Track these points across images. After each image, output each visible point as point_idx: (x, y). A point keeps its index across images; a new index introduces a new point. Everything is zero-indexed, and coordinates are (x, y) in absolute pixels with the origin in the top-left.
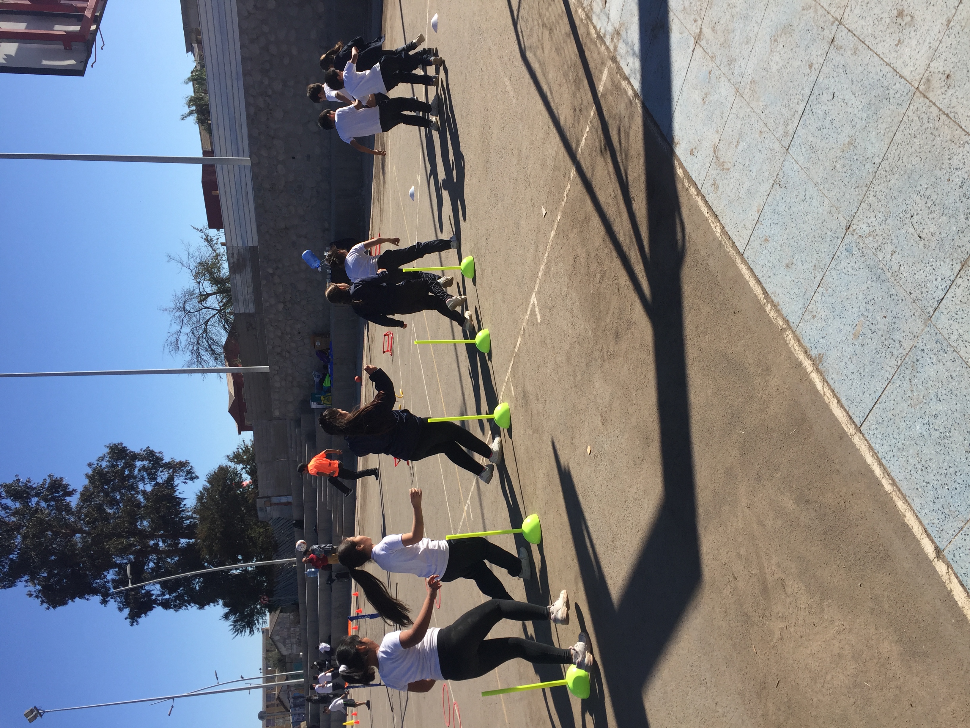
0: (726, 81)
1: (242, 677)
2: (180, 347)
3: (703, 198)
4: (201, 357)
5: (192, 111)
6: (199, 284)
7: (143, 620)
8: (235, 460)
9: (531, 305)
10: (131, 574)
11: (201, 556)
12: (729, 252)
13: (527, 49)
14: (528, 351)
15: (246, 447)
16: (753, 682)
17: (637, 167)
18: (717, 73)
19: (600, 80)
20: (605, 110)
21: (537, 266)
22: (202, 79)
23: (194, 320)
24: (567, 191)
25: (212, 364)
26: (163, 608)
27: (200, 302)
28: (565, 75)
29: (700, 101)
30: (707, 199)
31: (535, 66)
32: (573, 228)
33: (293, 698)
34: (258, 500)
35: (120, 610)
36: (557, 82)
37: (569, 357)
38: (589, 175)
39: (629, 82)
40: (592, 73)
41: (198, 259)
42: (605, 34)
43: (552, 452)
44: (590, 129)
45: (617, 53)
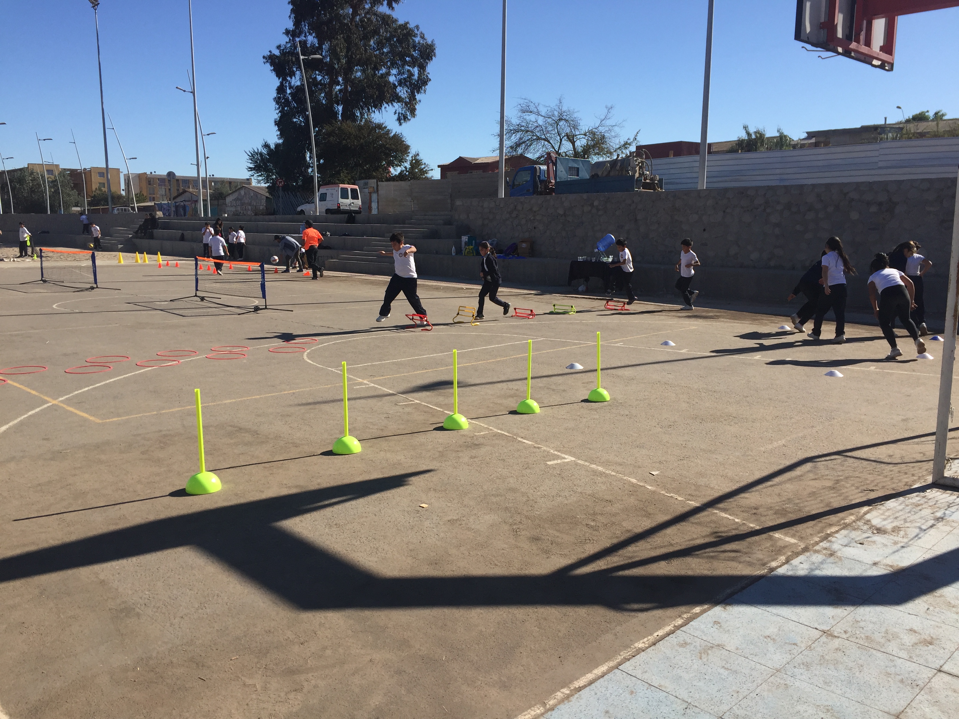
0: (788, 660)
1: (208, 158)
2: (525, 114)
3: (672, 632)
4: (514, 133)
5: (751, 135)
6: (584, 135)
7: (268, 67)
8: (414, 161)
9: (563, 455)
10: (312, 59)
11: (325, 125)
12: (620, 655)
13: (814, 463)
14: (518, 450)
15: (426, 172)
16: (203, 655)
17: (701, 567)
18: (795, 651)
19: (786, 534)
20: (757, 538)
21: (602, 464)
22: (782, 146)
23: (550, 128)
24: (676, 496)
25: (507, 143)
26: (278, 87)
27: (567, 135)
28: (789, 500)
29: (767, 633)
30: (671, 636)
31: (798, 471)
32: (640, 501)
33: (184, 205)
34: (375, 181)
36: (782, 492)
37: (513, 490)
38: (692, 519)
39: (784, 564)
40: (793, 528)
41: (608, 134)
42: (830, 541)
43: (422, 469)
44: (737, 523)
45: (812, 552)
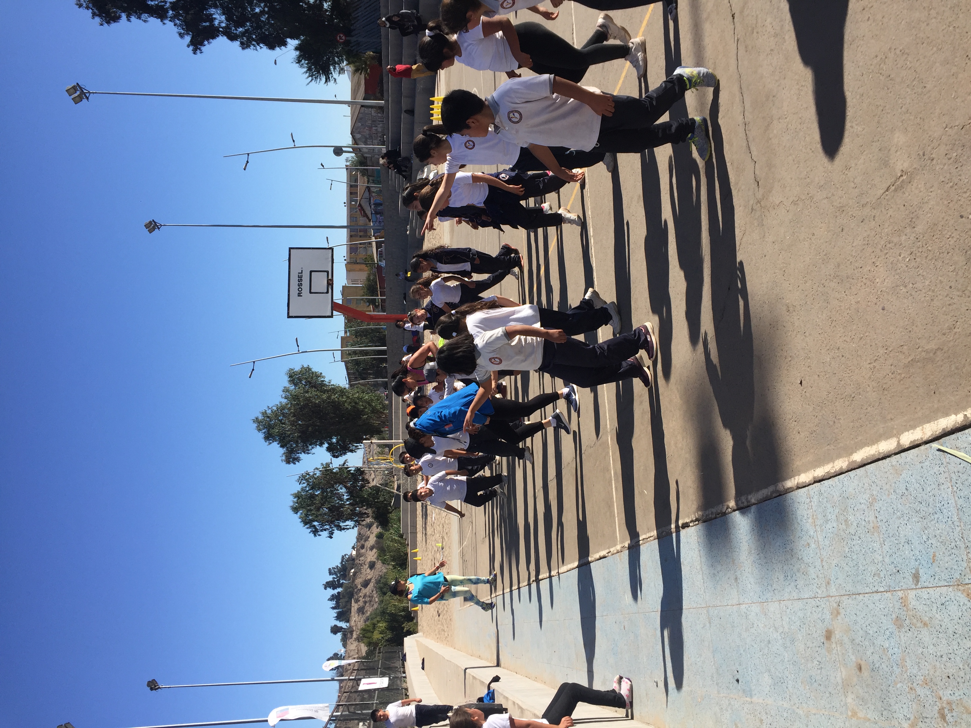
26: (228, 39)
33: (374, 204)
35: (181, 35)
